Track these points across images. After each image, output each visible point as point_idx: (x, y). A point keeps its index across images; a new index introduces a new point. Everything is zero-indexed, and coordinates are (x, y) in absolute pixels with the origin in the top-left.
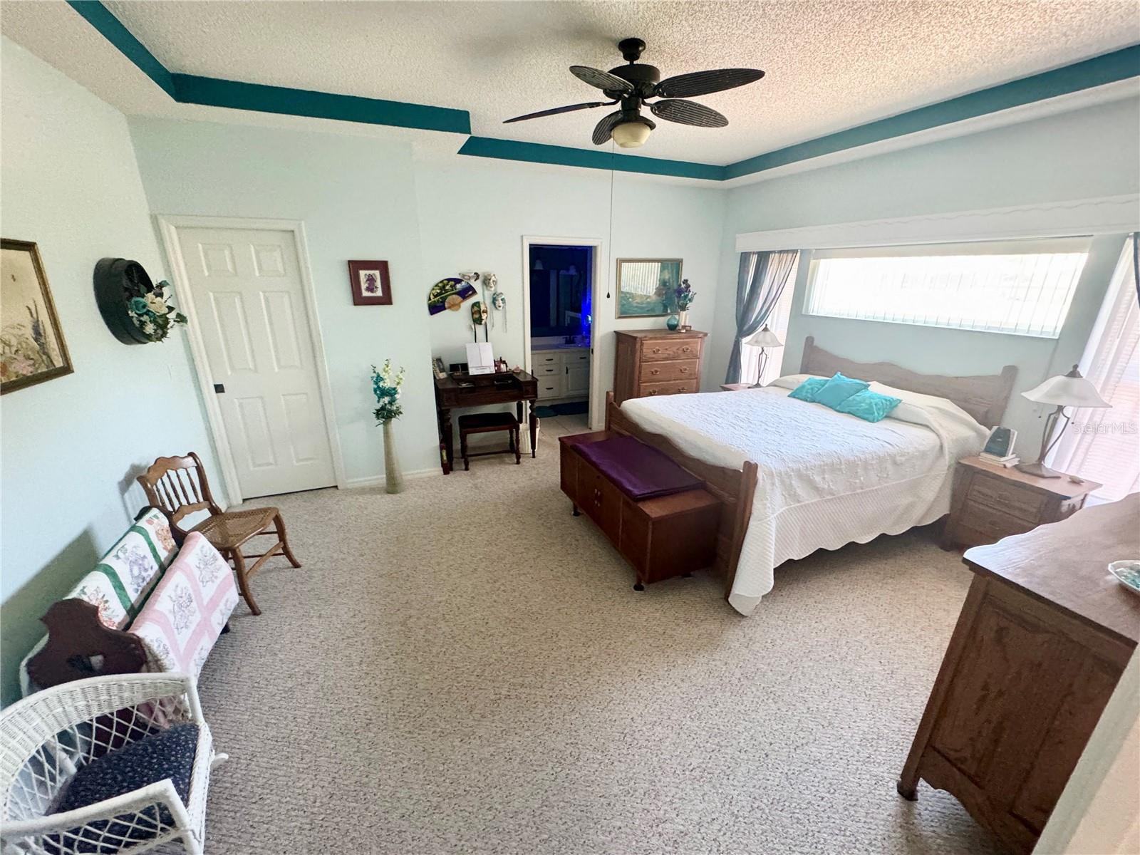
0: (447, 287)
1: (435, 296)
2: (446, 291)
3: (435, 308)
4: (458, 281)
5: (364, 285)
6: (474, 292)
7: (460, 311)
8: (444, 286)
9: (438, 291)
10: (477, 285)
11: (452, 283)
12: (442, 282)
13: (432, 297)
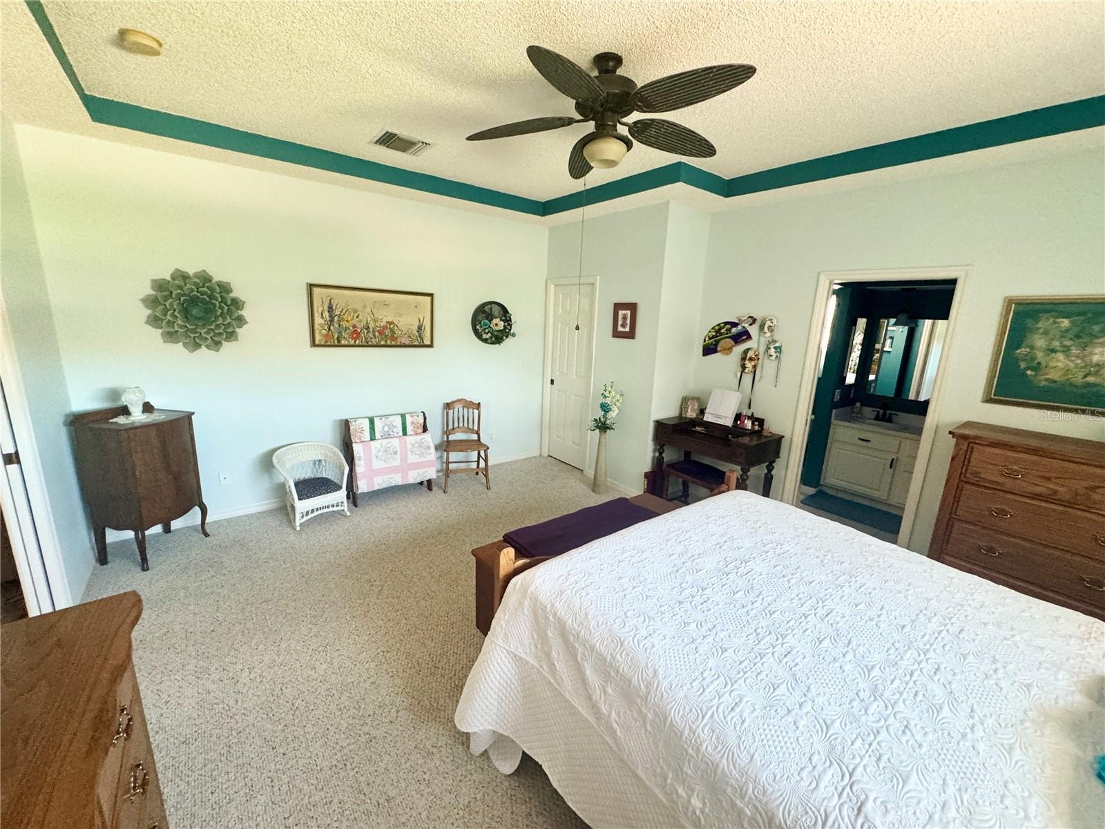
0: (723, 331)
1: (710, 339)
2: (721, 334)
3: (709, 350)
4: (734, 325)
5: (620, 323)
6: (749, 337)
7: (731, 355)
8: (720, 329)
9: (714, 334)
10: (753, 330)
11: (729, 326)
12: (718, 325)
13: (707, 339)
